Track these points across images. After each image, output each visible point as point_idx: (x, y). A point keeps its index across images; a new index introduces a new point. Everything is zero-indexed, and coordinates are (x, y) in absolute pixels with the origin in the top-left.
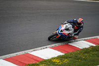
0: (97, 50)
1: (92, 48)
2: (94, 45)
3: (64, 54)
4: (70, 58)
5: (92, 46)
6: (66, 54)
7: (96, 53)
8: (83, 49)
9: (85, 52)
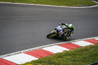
0: (70, 55)
1: (66, 53)
2: (68, 50)
3: (37, 59)
4: (43, 62)
5: (65, 51)
6: (39, 59)
7: (70, 57)
8: (57, 54)
9: (59, 57)
